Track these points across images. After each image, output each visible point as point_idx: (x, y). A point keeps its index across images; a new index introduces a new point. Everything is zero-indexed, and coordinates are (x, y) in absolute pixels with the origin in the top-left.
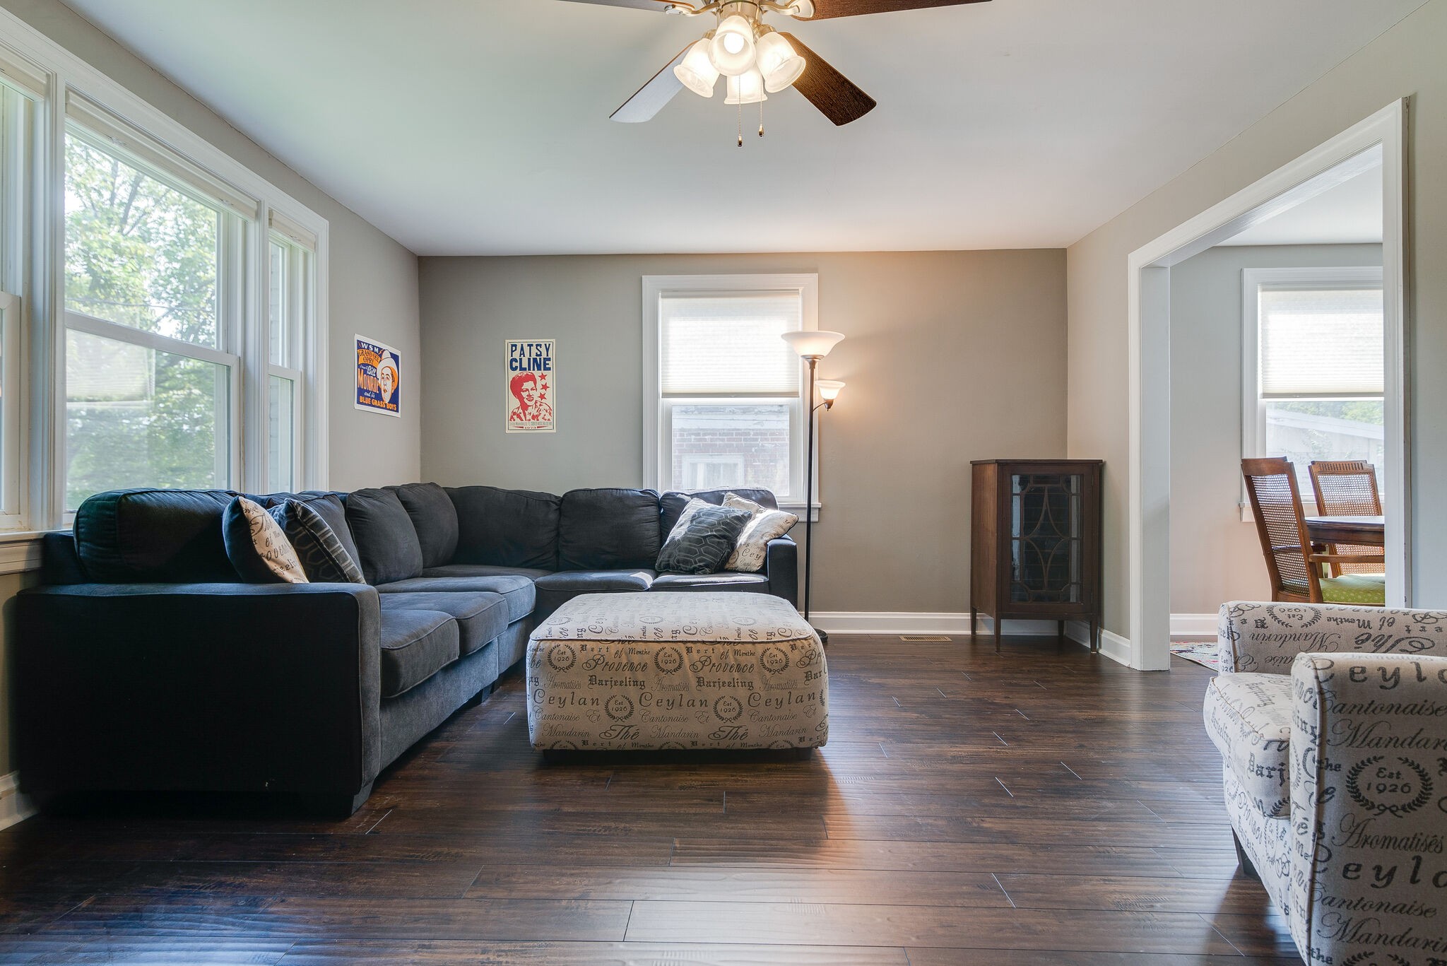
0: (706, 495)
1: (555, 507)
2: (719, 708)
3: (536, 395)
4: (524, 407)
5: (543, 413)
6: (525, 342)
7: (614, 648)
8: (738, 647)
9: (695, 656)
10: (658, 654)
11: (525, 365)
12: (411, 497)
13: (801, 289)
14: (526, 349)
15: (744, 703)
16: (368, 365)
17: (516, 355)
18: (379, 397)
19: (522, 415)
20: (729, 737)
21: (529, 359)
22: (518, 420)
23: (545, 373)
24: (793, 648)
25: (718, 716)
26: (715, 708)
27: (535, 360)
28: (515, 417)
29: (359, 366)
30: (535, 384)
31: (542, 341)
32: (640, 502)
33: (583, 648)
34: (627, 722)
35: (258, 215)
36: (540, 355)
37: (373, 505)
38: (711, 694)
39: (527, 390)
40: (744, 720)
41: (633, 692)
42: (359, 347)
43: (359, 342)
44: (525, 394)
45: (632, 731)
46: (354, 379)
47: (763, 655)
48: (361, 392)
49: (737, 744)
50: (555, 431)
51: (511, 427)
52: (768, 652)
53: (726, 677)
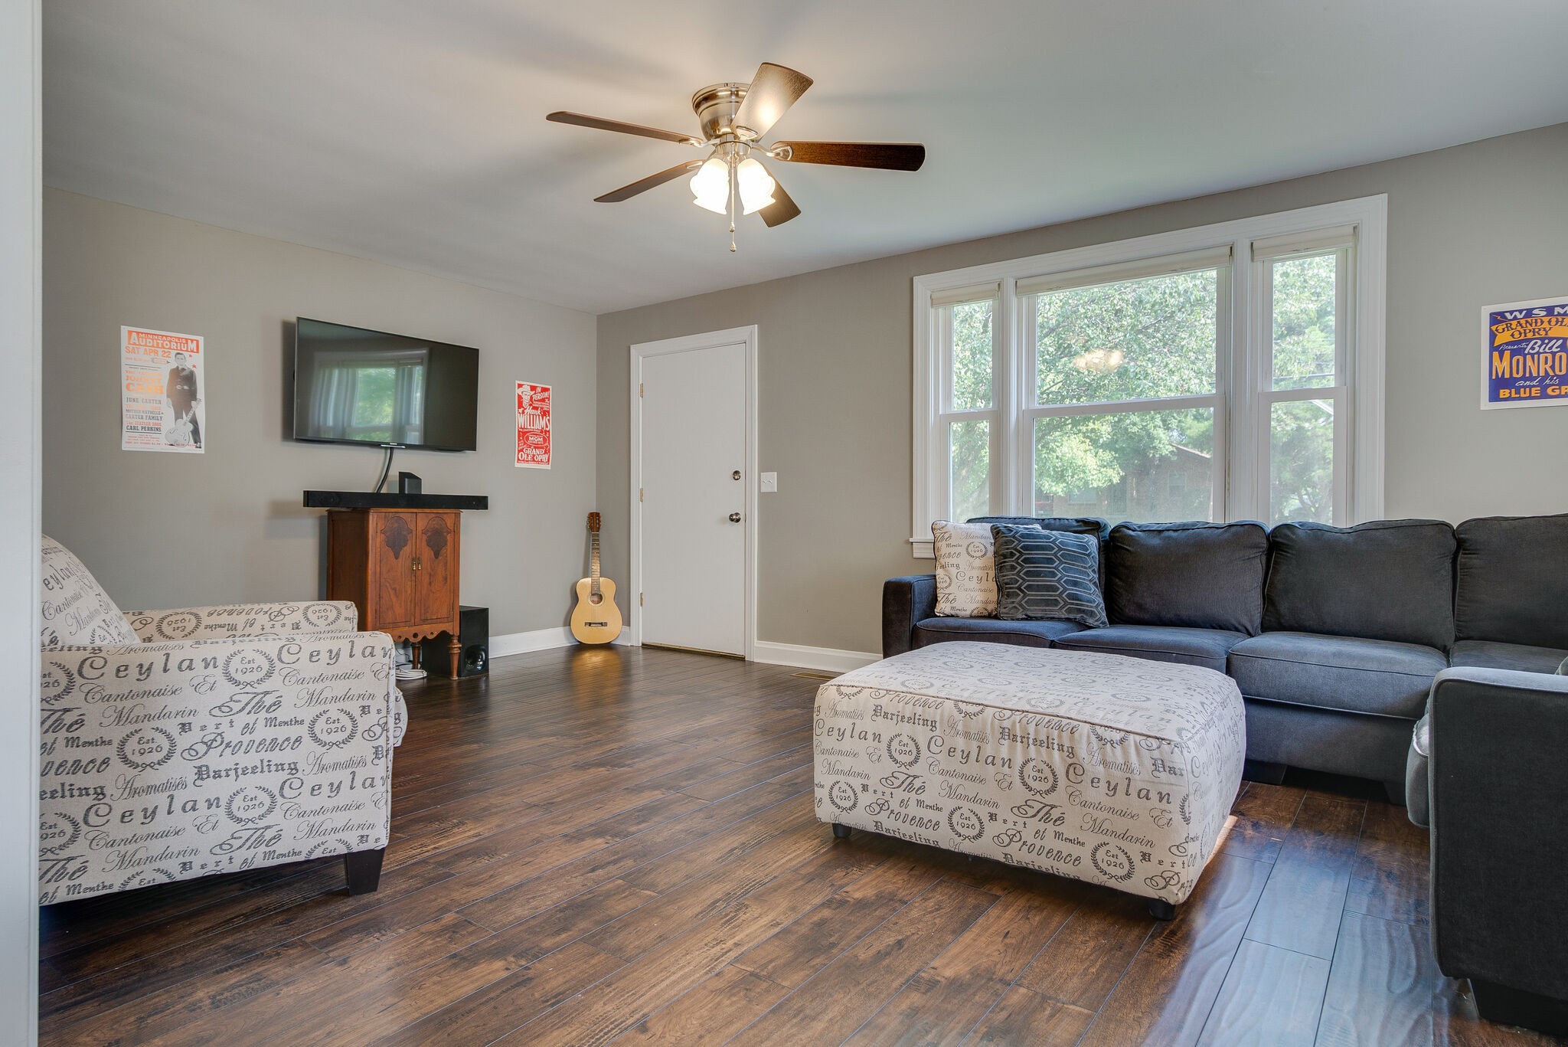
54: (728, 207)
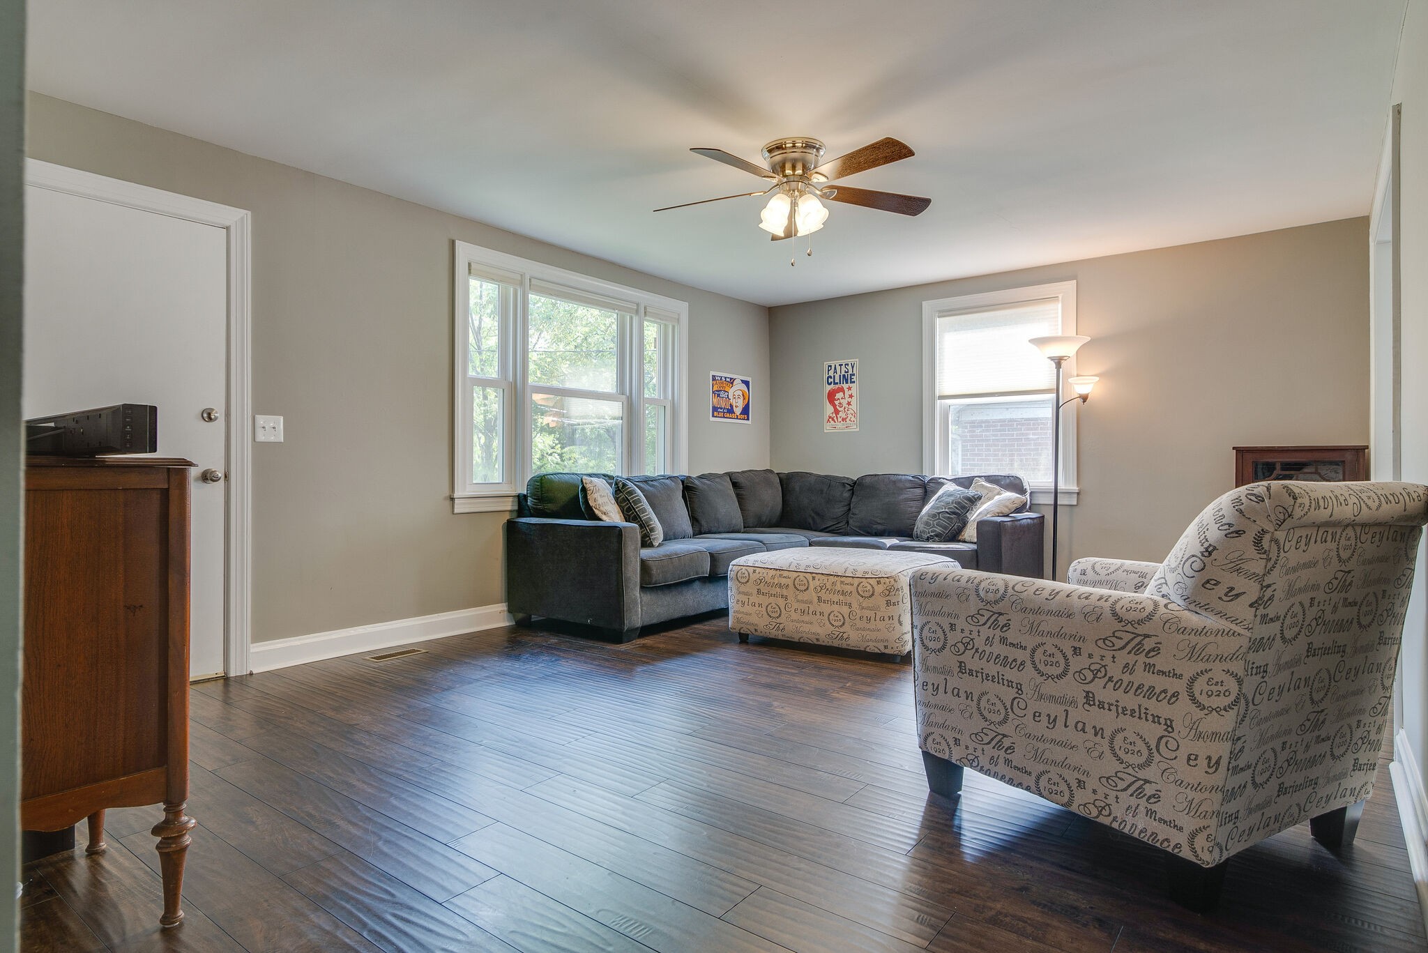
0: (961, 480)
1: (849, 487)
2: (831, 618)
3: (844, 402)
4: (837, 412)
5: (850, 416)
6: (837, 363)
8: (843, 579)
9: (817, 583)
10: (795, 579)
11: (837, 380)
12: (741, 480)
13: (1060, 298)
14: (838, 368)
15: (846, 617)
16: (721, 391)
17: (831, 373)
18: (731, 411)
19: (835, 418)
20: (838, 638)
21: (840, 376)
22: (832, 422)
23: (851, 385)
24: (879, 583)
25: (831, 623)
26: (829, 618)
27: (844, 376)
28: (830, 420)
29: (713, 392)
30: (844, 394)
31: (849, 361)
32: (908, 485)
33: (754, 571)
34: (778, 621)
35: (637, 312)
36: (848, 372)
37: (704, 484)
38: (826, 608)
39: (839, 399)
40: (846, 628)
41: (781, 602)
42: (713, 380)
43: (714, 376)
44: (837, 403)
45: (781, 627)
46: (711, 401)
47: (858, 586)
48: (715, 409)
49: (844, 645)
50: (858, 429)
51: (828, 428)
52: (862, 584)
53: (836, 598)
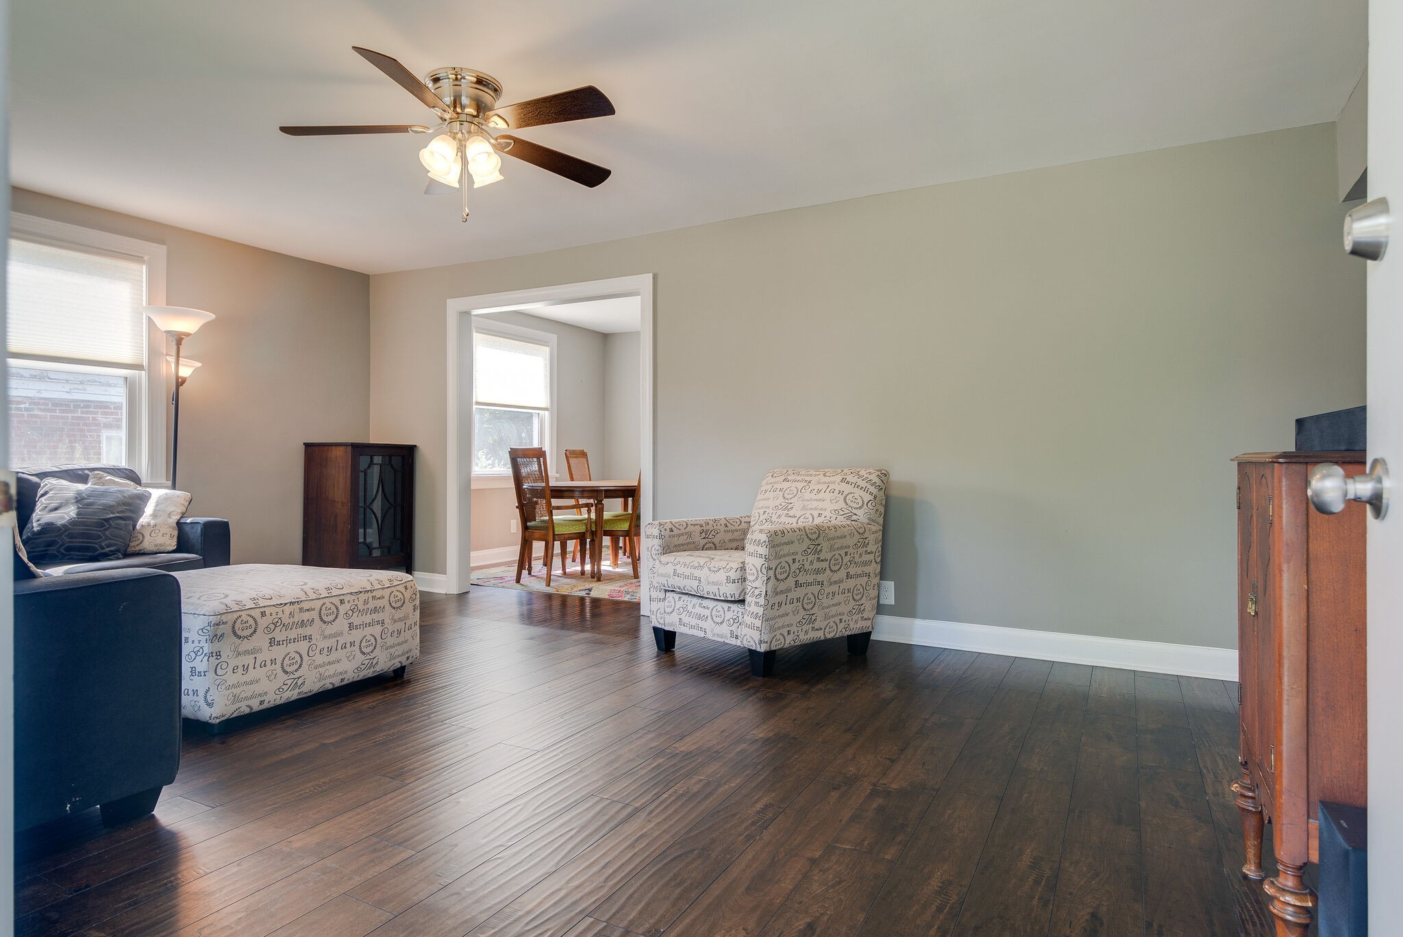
7: (288, 609)
15: (378, 637)
25: (361, 652)
26: (360, 646)
33: (263, 614)
47: (390, 597)
52: (393, 594)
53: (368, 619)
54: (460, 181)
